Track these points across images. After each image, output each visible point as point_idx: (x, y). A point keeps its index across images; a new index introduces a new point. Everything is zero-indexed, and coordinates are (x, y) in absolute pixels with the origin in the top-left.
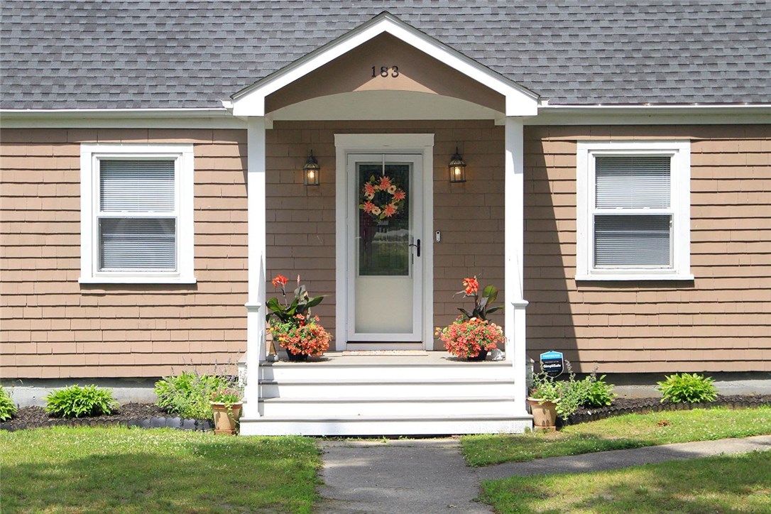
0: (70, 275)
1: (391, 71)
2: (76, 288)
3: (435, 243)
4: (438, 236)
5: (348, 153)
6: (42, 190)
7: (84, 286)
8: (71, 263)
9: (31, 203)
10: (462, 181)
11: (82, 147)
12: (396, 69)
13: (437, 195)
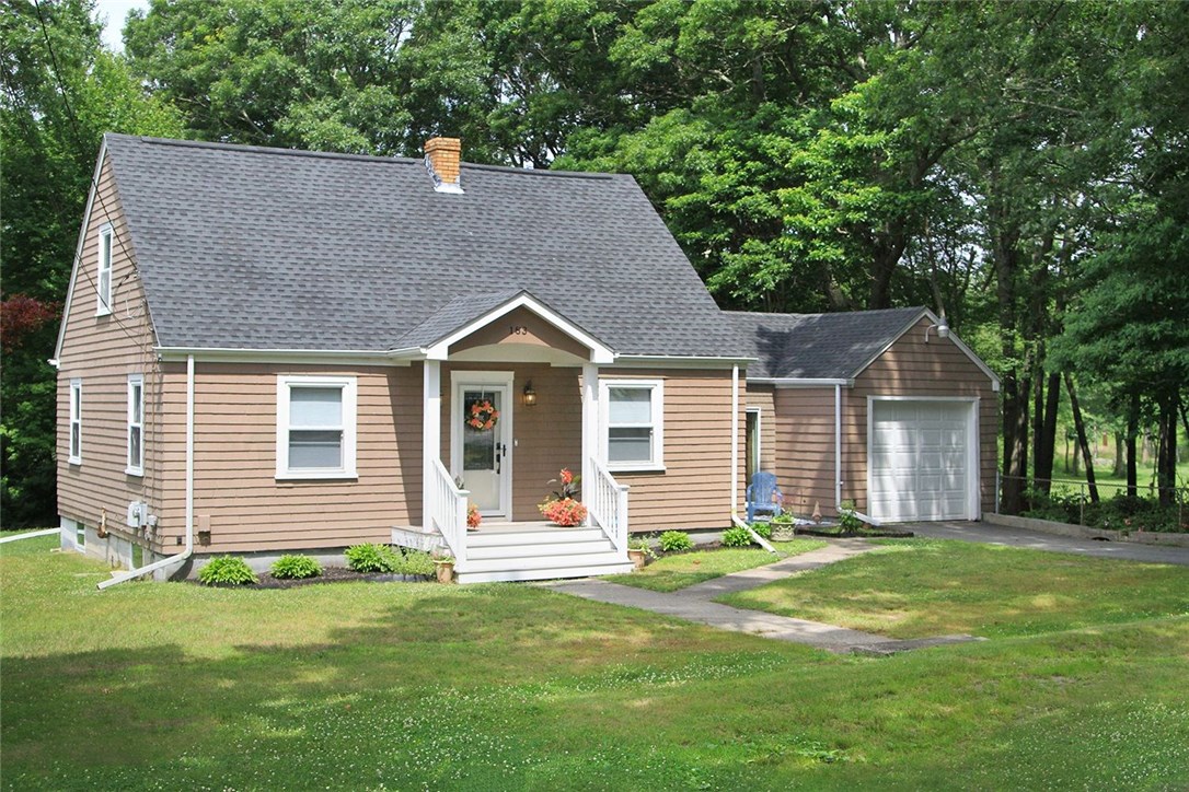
0: (268, 473)
1: (522, 330)
2: (273, 483)
3: (514, 447)
4: (516, 442)
5: (460, 384)
6: (248, 409)
7: (278, 481)
8: (269, 464)
9: (239, 419)
10: (530, 405)
11: (278, 377)
12: (526, 329)
13: (515, 414)
